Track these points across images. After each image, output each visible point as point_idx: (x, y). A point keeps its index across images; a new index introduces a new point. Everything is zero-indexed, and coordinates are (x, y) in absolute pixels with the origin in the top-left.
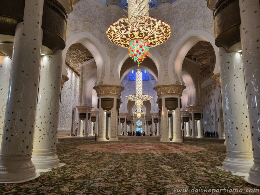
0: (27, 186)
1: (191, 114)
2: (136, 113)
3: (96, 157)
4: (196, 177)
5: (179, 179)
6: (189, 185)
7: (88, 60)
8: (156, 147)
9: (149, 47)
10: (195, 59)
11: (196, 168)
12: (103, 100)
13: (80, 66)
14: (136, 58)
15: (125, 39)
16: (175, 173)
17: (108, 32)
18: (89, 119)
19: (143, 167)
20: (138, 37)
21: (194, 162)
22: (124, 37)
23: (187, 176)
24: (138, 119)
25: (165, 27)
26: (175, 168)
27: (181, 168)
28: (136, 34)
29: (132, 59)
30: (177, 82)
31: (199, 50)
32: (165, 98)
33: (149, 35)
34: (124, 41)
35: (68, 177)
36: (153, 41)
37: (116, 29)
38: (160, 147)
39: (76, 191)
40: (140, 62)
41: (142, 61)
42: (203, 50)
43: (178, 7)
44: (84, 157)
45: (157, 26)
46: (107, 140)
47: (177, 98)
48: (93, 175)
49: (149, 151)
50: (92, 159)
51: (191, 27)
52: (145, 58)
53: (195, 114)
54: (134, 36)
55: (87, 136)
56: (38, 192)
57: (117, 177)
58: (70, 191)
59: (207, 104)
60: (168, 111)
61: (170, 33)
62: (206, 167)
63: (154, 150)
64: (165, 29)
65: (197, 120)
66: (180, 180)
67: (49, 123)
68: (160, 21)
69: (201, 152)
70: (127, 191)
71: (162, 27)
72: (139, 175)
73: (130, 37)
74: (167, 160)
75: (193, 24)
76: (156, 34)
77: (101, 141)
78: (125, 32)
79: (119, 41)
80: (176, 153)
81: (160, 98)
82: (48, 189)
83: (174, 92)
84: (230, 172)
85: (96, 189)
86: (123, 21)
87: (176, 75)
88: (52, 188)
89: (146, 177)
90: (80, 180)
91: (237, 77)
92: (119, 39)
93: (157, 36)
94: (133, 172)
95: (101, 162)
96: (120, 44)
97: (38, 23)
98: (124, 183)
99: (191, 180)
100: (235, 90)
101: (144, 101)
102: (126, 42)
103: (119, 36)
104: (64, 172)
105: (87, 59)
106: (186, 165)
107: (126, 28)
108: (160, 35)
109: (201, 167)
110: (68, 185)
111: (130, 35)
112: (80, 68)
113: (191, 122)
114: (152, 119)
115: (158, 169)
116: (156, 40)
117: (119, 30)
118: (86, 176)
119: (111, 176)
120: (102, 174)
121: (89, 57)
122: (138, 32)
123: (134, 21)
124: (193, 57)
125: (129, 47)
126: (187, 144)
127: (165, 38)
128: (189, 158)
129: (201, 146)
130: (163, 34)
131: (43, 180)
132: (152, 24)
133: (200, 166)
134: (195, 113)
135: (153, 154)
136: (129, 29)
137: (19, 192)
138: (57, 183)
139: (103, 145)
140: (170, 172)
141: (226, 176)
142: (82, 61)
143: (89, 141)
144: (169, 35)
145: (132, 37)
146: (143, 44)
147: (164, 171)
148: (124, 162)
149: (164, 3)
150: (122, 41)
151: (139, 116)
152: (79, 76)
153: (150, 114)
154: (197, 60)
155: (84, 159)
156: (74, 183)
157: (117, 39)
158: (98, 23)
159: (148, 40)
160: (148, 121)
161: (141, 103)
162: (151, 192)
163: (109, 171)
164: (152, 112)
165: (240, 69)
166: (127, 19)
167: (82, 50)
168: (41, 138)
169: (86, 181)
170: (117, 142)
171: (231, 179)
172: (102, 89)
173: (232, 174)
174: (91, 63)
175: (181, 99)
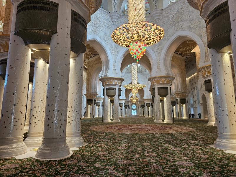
0: (68, 162)
1: (177, 100)
2: (132, 99)
3: (109, 137)
4: (196, 155)
5: (183, 156)
6: (193, 162)
7: (93, 57)
8: (153, 127)
9: (146, 46)
10: (181, 54)
11: (193, 146)
12: (108, 89)
13: (86, 62)
14: (136, 56)
15: (126, 40)
16: (178, 151)
17: (113, 35)
18: (95, 104)
19: (150, 146)
20: (137, 39)
21: (189, 141)
22: (126, 39)
23: (189, 154)
24: (133, 103)
25: (160, 30)
26: (176, 147)
27: (181, 147)
28: (136, 36)
29: (132, 56)
30: (167, 74)
31: (185, 47)
32: (158, 87)
33: (146, 36)
34: (126, 42)
35: (95, 154)
36: (149, 41)
37: (120, 33)
38: (157, 128)
39: (107, 167)
40: (139, 58)
41: (140, 58)
42: (188, 47)
43: (168, 12)
44: (100, 137)
45: (153, 30)
46: (111, 121)
47: (168, 87)
48: (114, 153)
49: (149, 131)
50: (107, 139)
51: (179, 29)
52: (143, 55)
53: (181, 100)
54: (134, 38)
55: (94, 118)
56: (79, 168)
57: (133, 155)
58: (103, 167)
59: (191, 91)
60: (161, 97)
61: (163, 34)
62: (201, 146)
63: (152, 130)
64: (159, 31)
65: (183, 104)
66: (185, 158)
67: (75, 111)
68: (155, 25)
69: (191, 132)
70: (146, 167)
71: (157, 30)
72: (150, 153)
73: (131, 39)
74: (167, 139)
75: (181, 26)
76: (152, 36)
77: (106, 122)
78: (127, 35)
79: (121, 42)
80: (171, 133)
81: (153, 87)
82: (86, 165)
83: (165, 82)
84: (222, 150)
85: (121, 165)
86: (125, 27)
87: (166, 68)
88: (88, 164)
89: (156, 155)
90: (106, 158)
91: (226, 73)
92: (122, 41)
93: (153, 37)
94: (144, 151)
95: (114, 142)
96: (122, 44)
97: (68, 34)
98: (141, 160)
99: (193, 157)
100: (225, 84)
101: (138, 89)
102: (127, 43)
103: (122, 38)
104: (90, 150)
105: (92, 55)
106: (184, 144)
107: (128, 32)
108: (155, 36)
109: (197, 146)
110: (99, 162)
111: (131, 37)
112: (86, 63)
113: (178, 106)
114: (145, 104)
115: (163, 148)
116: (152, 40)
117: (122, 34)
118: (108, 154)
119: (129, 154)
120: (121, 152)
121: (94, 54)
122: (137, 35)
123: (134, 26)
124: (179, 52)
125: (129, 47)
126: (177, 124)
127: (159, 39)
128: (184, 137)
129: (189, 126)
130: (158, 36)
131: (78, 157)
132: (149, 28)
133: (195, 144)
134: (181, 98)
135: (153, 135)
136: (130, 33)
137: (65, 167)
138: (89, 160)
139: (109, 126)
140: (174, 150)
141: (220, 154)
142: (88, 58)
143: (97, 122)
144: (162, 36)
145: (132, 39)
146: (141, 44)
147: (169, 149)
148: (133, 142)
149: (156, 9)
150: (124, 42)
151: (134, 101)
152: (86, 69)
153: (143, 100)
154: (183, 55)
155: (101, 139)
156: (102, 159)
157: (119, 40)
158: (102, 27)
159: (145, 41)
160: (142, 105)
161: (136, 91)
162: (166, 168)
163: (125, 149)
164: (145, 97)
165: (229, 66)
166: (129, 24)
167: (89, 49)
168: (70, 123)
169: (111, 159)
170: (120, 123)
171: (225, 157)
172: (106, 81)
173: (224, 152)
174: (95, 59)
175: (171, 88)
